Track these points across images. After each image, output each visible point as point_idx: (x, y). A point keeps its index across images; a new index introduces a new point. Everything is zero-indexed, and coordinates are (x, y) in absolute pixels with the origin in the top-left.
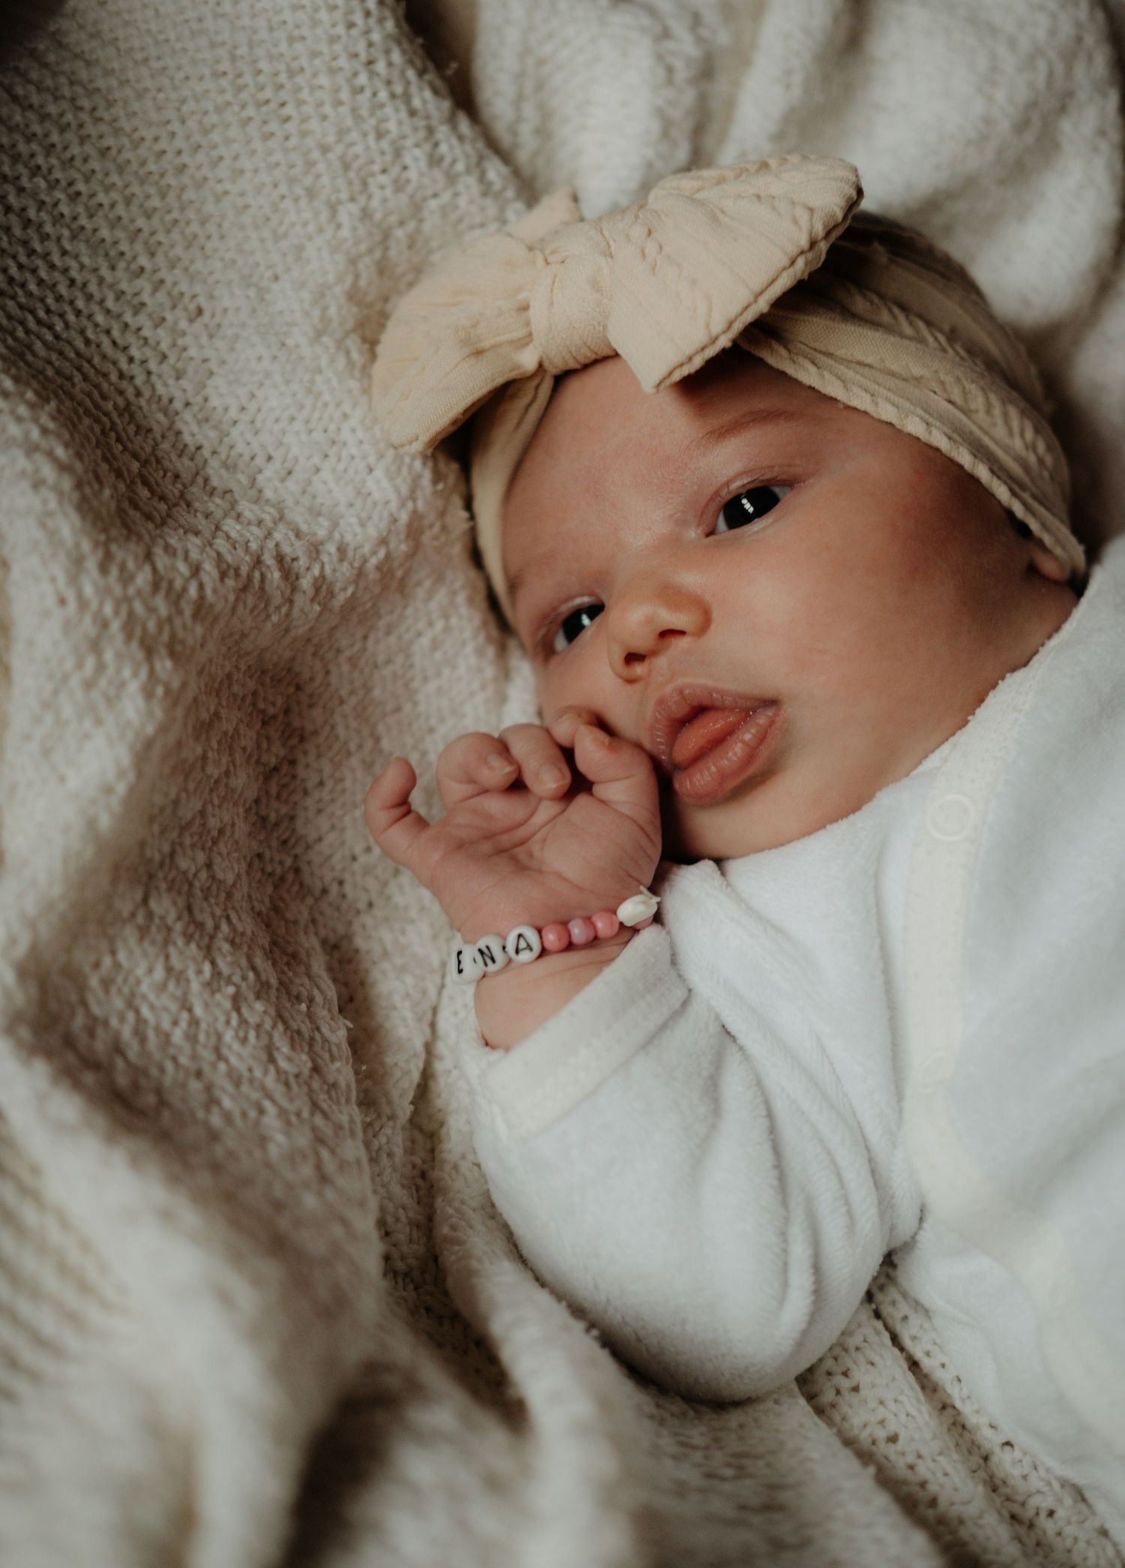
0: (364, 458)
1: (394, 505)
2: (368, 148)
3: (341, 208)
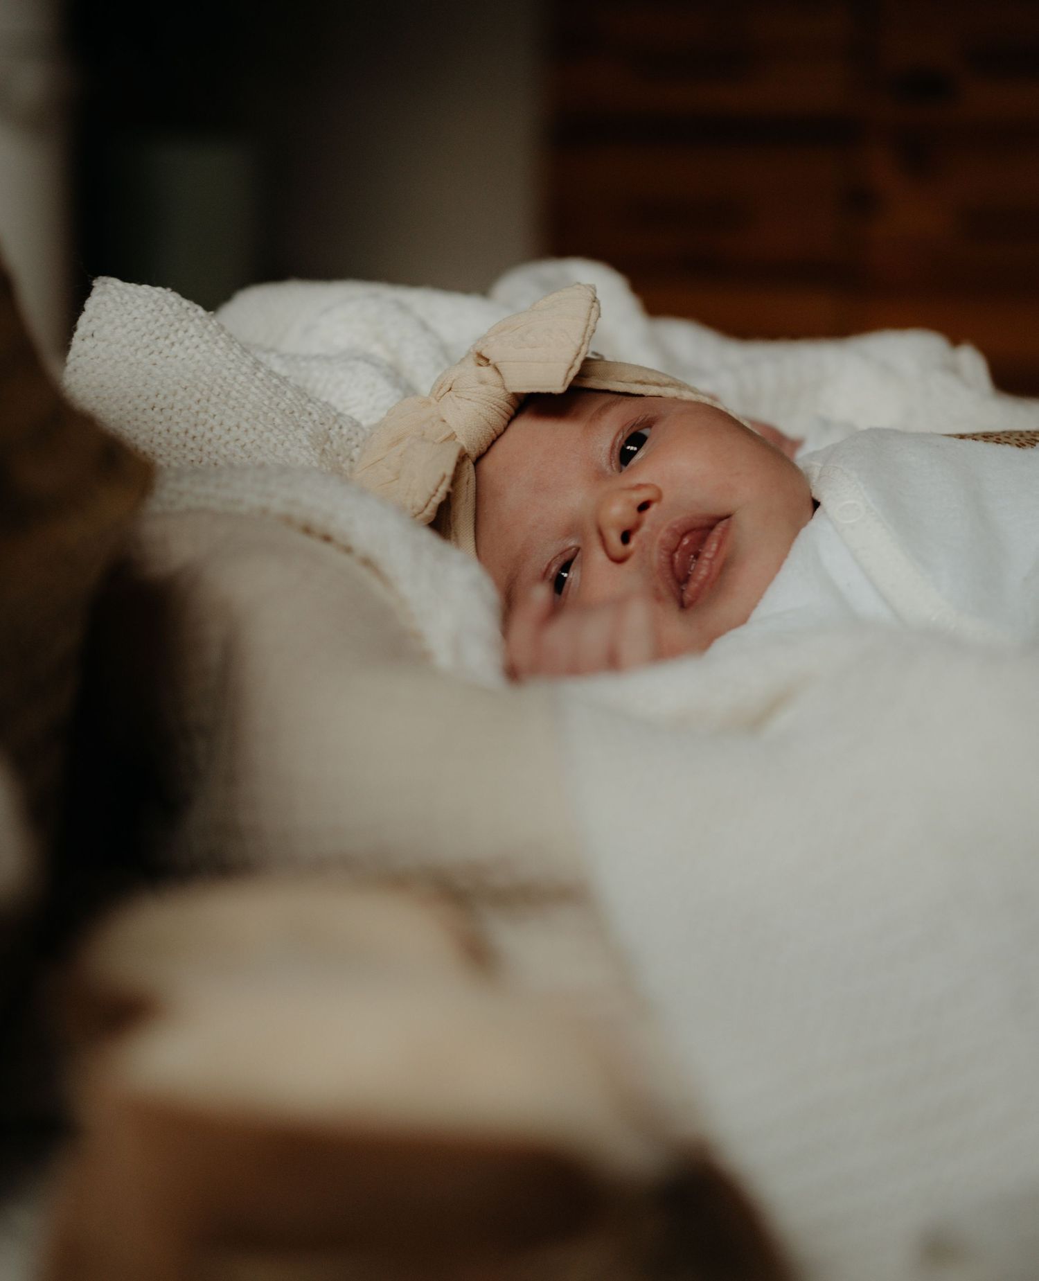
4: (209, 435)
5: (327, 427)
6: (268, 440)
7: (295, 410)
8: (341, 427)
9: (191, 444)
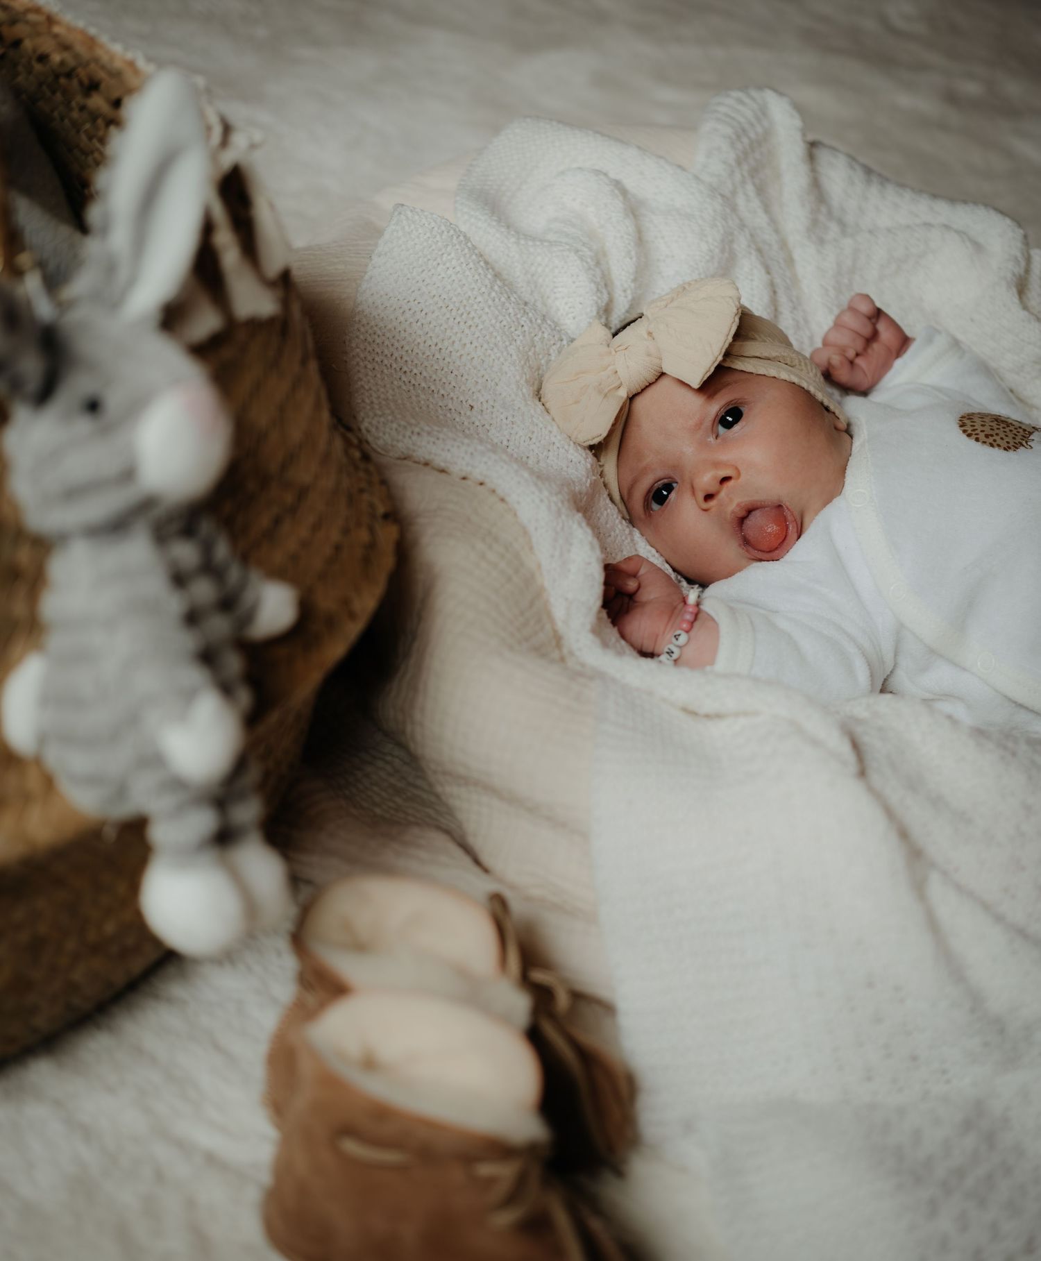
0: (563, 448)
1: (583, 462)
2: (508, 322)
3: (509, 348)
4: (450, 349)
5: (533, 335)
6: (490, 356)
7: (513, 326)
8: (543, 332)
9: (437, 356)
